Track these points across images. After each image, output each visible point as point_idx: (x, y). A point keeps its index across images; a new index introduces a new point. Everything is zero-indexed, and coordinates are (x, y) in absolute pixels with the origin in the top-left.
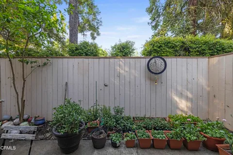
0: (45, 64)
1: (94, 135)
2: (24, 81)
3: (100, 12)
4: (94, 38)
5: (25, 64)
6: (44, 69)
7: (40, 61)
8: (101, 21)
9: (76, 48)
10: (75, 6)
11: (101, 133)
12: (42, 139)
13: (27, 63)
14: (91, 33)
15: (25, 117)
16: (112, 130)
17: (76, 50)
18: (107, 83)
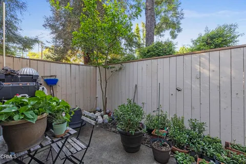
0: (120, 69)
1: (155, 144)
2: (106, 82)
3: (180, 3)
4: (174, 37)
5: (107, 69)
6: (120, 73)
7: (117, 66)
8: (182, 14)
9: (148, 50)
10: (152, 9)
11: (164, 145)
12: (114, 132)
13: (108, 68)
14: (171, 32)
15: (108, 111)
16: (182, 148)
17: (148, 53)
18: (180, 87)
